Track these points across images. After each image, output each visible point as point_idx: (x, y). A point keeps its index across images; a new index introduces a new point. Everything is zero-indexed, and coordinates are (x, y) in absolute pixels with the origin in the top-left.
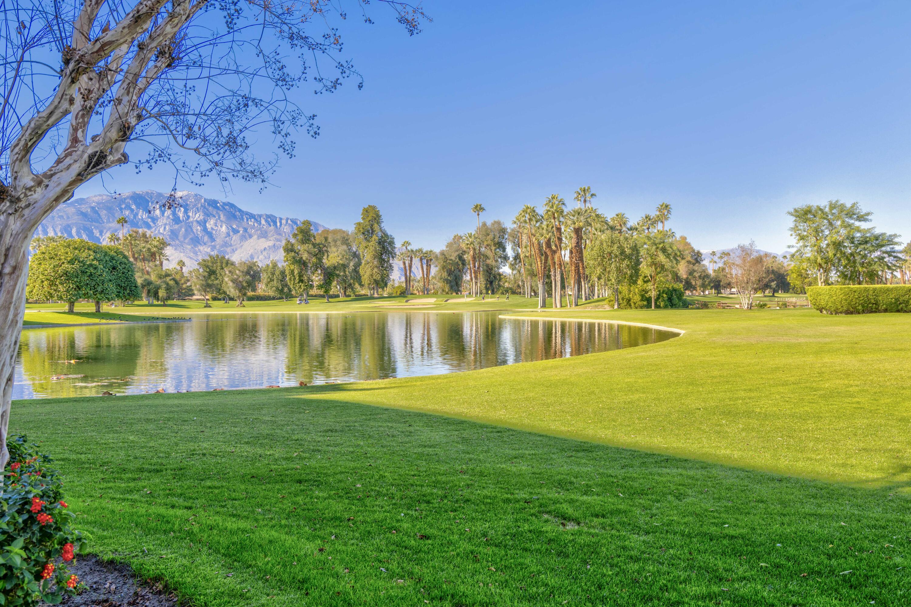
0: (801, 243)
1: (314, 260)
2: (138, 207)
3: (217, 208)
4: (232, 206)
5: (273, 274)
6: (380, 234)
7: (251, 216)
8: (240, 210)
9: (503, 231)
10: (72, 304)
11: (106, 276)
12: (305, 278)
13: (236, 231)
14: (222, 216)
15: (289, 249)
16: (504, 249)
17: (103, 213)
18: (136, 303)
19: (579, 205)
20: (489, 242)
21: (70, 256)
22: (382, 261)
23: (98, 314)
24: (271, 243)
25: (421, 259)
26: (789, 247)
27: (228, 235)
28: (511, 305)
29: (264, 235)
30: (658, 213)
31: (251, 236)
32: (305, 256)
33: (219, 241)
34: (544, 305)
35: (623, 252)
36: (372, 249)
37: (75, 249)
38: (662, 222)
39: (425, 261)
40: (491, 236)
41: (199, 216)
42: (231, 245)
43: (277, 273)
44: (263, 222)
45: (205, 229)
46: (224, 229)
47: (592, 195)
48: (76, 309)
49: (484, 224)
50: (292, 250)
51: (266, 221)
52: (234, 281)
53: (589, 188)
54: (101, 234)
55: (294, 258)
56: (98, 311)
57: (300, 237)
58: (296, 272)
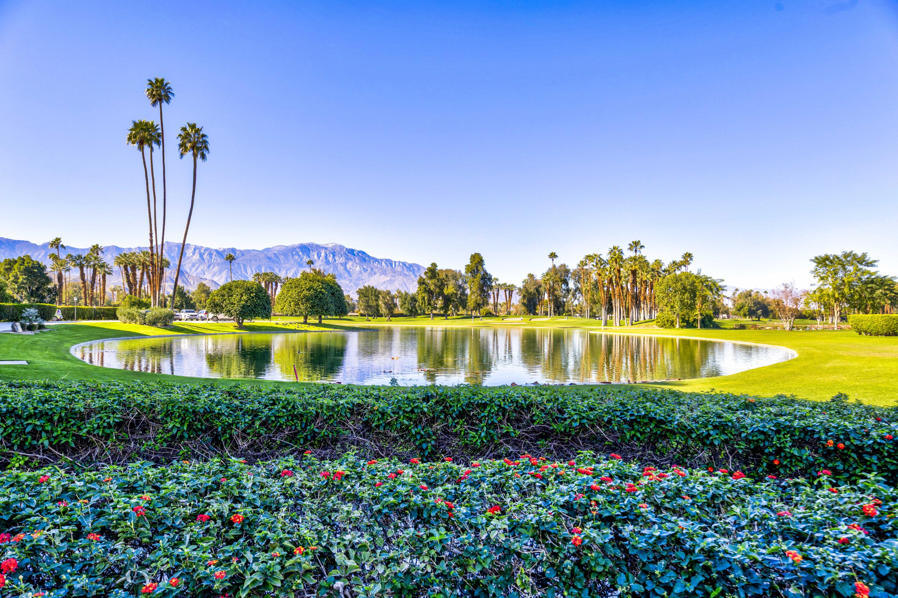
0: (821, 282)
1: (438, 290)
2: (303, 254)
3: (354, 254)
4: (364, 253)
5: (406, 299)
6: (482, 273)
7: (376, 260)
8: (368, 256)
9: (567, 271)
10: (306, 318)
11: (329, 300)
12: (432, 302)
13: (366, 270)
14: (357, 260)
15: (422, 282)
16: (567, 284)
17: (281, 257)
18: (344, 317)
19: (632, 254)
20: (557, 279)
21: (308, 286)
22: (482, 291)
23: (320, 324)
24: (388, 278)
25: (505, 291)
26: (812, 285)
27: (361, 272)
28: (583, 324)
29: (384, 273)
30: (683, 260)
31: (375, 274)
32: (432, 287)
33: (354, 276)
34: (606, 324)
35: (684, 288)
36: (477, 283)
37: (310, 281)
38: (685, 266)
39: (507, 292)
40: (559, 275)
41: (342, 260)
42: (362, 280)
43: (408, 298)
44: (384, 264)
45: (346, 269)
46: (358, 268)
47: (641, 247)
48: (308, 321)
49: (554, 266)
50: (424, 283)
51: (386, 263)
52: (385, 304)
53: (639, 241)
54: (280, 271)
55: (425, 288)
56: (320, 322)
57: (429, 274)
58: (426, 298)
